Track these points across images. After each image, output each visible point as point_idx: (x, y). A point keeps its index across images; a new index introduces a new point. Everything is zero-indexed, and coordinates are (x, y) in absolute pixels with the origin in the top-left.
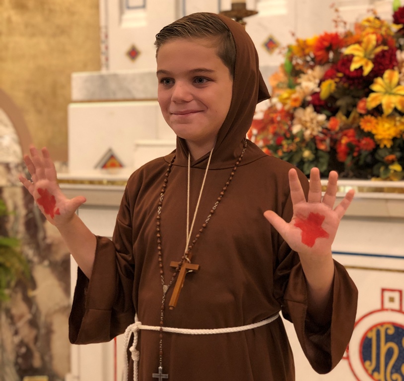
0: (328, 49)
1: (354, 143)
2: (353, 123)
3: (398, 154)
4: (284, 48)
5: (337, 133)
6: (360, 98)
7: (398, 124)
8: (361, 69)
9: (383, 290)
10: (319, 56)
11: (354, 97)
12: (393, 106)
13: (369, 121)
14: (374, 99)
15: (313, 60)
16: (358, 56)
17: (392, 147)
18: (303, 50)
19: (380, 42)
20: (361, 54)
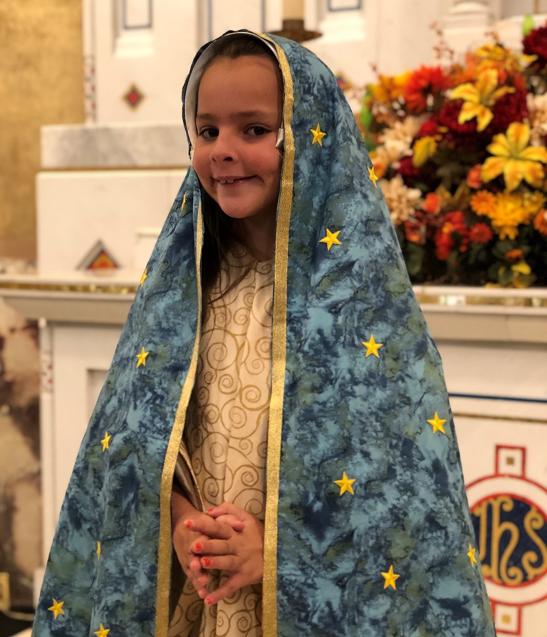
0: (426, 91)
1: (461, 233)
2: (460, 202)
3: (526, 249)
4: (360, 90)
5: (437, 217)
6: (472, 165)
7: (527, 203)
8: (474, 121)
9: (498, 448)
10: (413, 101)
11: (463, 164)
12: (520, 177)
13: (485, 200)
14: (493, 166)
15: (403, 107)
16: (471, 101)
17: (517, 238)
18: (388, 92)
19: (503, 81)
20: (475, 98)
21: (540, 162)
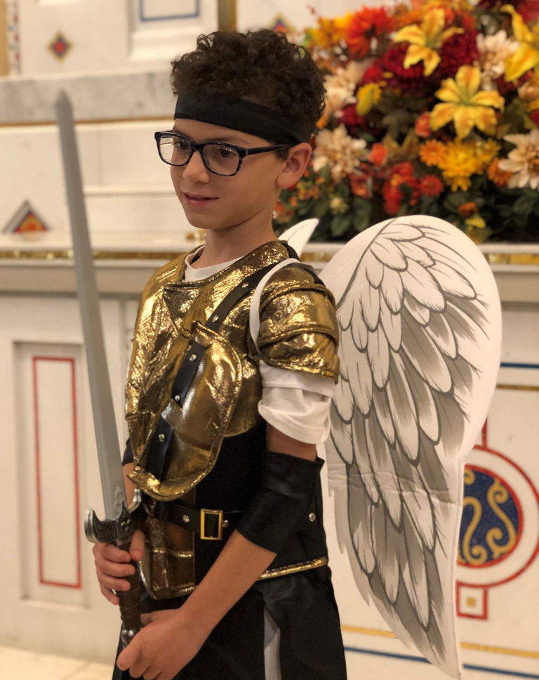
0: (369, 34)
1: (410, 185)
2: (409, 153)
3: (480, 201)
4: (299, 34)
5: (384, 169)
6: (419, 112)
7: (479, 152)
8: (420, 65)
10: (355, 46)
11: (409, 111)
12: (471, 124)
13: (435, 150)
14: (442, 113)
15: (345, 52)
16: (417, 44)
17: (470, 190)
18: (329, 36)
19: (450, 22)
20: (421, 41)
21: (492, 107)
